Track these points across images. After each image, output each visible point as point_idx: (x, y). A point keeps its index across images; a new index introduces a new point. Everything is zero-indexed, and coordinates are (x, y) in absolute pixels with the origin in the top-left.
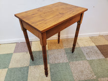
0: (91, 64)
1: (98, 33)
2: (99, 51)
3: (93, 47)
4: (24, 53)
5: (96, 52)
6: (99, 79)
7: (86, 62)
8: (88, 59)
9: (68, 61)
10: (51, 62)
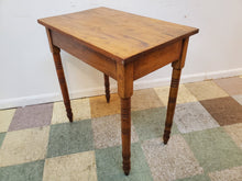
1: (203, 74)
4: (33, 130)
5: (201, 115)
6: (211, 175)
7: (179, 138)
8: (183, 131)
9: (137, 139)
10: (98, 144)
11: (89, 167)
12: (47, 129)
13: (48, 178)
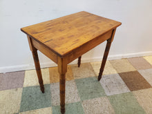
0: (112, 103)
2: (122, 82)
3: (114, 76)
5: (119, 83)
7: (105, 99)
8: (108, 94)
9: (79, 100)
10: (54, 102)
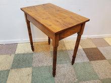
0: (74, 68)
1: (87, 36)
5: (82, 55)
10: (34, 65)
11: (29, 75)
12: (13, 56)
13: (10, 78)
